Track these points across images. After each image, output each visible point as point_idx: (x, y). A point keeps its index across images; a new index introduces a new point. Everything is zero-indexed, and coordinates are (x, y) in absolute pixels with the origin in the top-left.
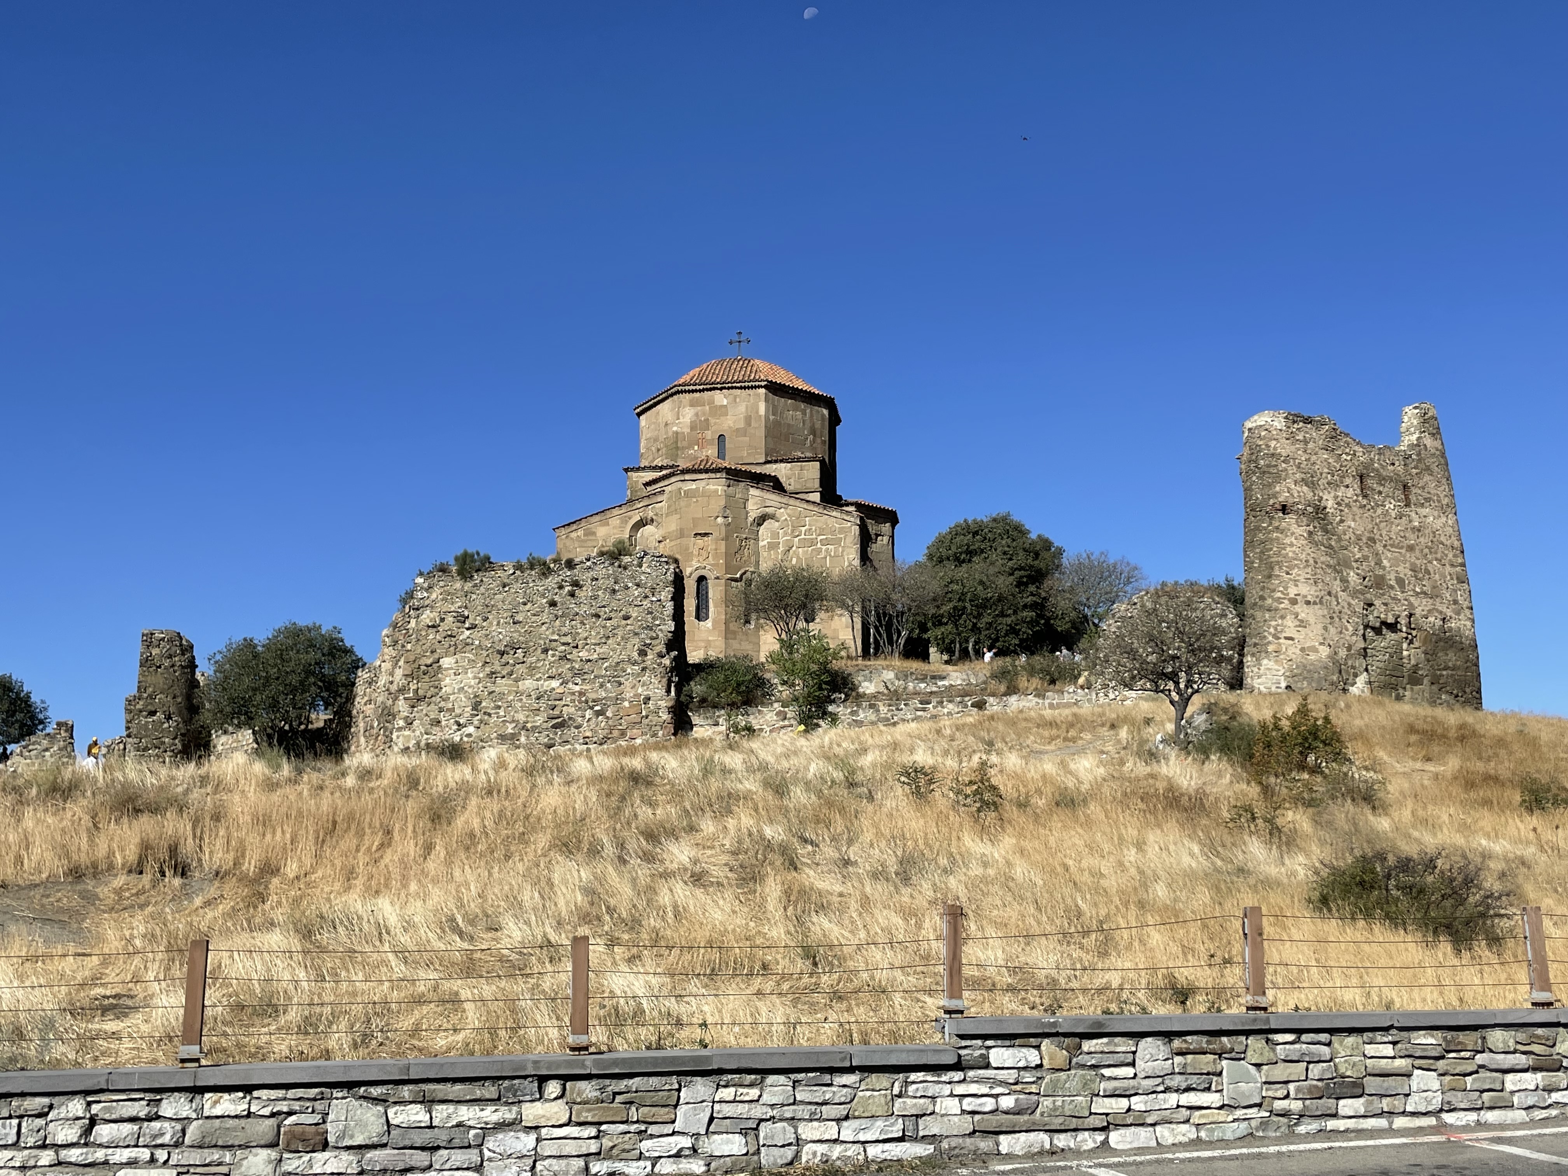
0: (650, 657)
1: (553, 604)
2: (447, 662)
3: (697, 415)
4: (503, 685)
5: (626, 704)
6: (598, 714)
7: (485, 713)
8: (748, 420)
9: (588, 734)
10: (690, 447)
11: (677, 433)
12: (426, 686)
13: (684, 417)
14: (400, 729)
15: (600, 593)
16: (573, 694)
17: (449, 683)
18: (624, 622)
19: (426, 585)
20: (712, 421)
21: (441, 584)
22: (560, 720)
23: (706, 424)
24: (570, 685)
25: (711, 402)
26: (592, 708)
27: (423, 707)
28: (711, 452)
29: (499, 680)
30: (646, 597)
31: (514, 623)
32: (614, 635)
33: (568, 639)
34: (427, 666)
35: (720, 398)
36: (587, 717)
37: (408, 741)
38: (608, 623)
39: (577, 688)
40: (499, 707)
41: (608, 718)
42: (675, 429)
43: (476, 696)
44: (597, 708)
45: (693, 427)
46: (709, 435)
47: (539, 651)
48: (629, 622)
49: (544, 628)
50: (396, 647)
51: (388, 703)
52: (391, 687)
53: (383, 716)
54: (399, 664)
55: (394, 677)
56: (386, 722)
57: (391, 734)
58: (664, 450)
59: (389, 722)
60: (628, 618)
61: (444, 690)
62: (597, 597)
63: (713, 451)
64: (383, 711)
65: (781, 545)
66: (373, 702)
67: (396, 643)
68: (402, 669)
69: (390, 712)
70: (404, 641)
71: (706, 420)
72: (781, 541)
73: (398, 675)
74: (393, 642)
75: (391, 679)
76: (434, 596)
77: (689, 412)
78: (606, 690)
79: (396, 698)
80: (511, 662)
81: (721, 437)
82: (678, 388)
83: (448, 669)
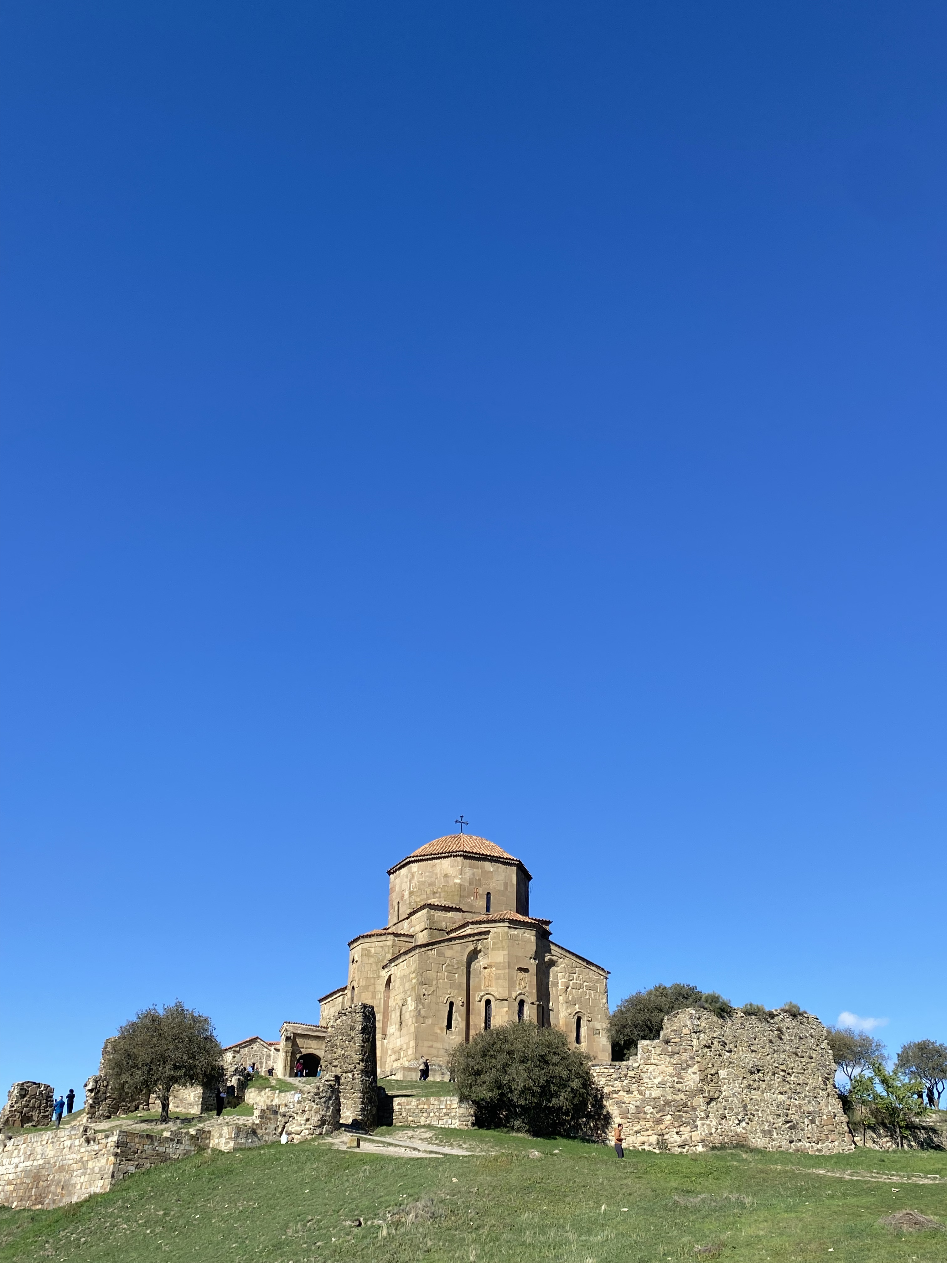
0: (828, 1086)
1: (771, 1041)
2: (723, 1073)
3: (474, 874)
4: (756, 1095)
5: (825, 1117)
6: (812, 1122)
7: (751, 1114)
8: (506, 885)
9: (809, 1136)
10: (468, 897)
11: (460, 885)
12: (713, 1089)
13: (465, 873)
14: (702, 1119)
15: (793, 1038)
16: (796, 1106)
17: (726, 1091)
18: (810, 1060)
19: (697, 1016)
20: (483, 882)
21: (706, 1016)
22: (791, 1124)
23: (479, 883)
24: (793, 1100)
25: (482, 868)
26: (807, 1117)
27: (713, 1104)
28: (481, 903)
29: (753, 1092)
30: (817, 1045)
31: (752, 1051)
32: (808, 1068)
33: (784, 1067)
34: (712, 1075)
35: (488, 866)
36: (806, 1123)
37: (711, 1129)
38: (803, 1060)
39: (797, 1102)
40: (758, 1110)
41: (817, 1125)
42: (458, 881)
43: (743, 1101)
44: (810, 1118)
45: (470, 883)
46: (480, 890)
47: (770, 1074)
48: (813, 1060)
49: (768, 1057)
50: (675, 1057)
51: (677, 1098)
52: (678, 1086)
53: (670, 1106)
54: (690, 1070)
55: (683, 1079)
56: (679, 1111)
57: (694, 1121)
58: (442, 894)
59: (686, 1112)
60: (811, 1058)
61: (724, 1093)
62: (792, 1041)
63: (484, 903)
64: (667, 1103)
65: (560, 985)
66: (635, 1093)
67: (674, 1053)
68: (697, 1075)
69: (686, 1105)
70: (692, 1054)
71: (480, 880)
72: (560, 982)
73: (692, 1078)
74: (664, 1052)
75: (676, 1079)
76: (703, 1024)
77: (468, 872)
78: (813, 1106)
79: (695, 1095)
80: (757, 1079)
81: (489, 894)
82: (462, 853)
83: (723, 1079)
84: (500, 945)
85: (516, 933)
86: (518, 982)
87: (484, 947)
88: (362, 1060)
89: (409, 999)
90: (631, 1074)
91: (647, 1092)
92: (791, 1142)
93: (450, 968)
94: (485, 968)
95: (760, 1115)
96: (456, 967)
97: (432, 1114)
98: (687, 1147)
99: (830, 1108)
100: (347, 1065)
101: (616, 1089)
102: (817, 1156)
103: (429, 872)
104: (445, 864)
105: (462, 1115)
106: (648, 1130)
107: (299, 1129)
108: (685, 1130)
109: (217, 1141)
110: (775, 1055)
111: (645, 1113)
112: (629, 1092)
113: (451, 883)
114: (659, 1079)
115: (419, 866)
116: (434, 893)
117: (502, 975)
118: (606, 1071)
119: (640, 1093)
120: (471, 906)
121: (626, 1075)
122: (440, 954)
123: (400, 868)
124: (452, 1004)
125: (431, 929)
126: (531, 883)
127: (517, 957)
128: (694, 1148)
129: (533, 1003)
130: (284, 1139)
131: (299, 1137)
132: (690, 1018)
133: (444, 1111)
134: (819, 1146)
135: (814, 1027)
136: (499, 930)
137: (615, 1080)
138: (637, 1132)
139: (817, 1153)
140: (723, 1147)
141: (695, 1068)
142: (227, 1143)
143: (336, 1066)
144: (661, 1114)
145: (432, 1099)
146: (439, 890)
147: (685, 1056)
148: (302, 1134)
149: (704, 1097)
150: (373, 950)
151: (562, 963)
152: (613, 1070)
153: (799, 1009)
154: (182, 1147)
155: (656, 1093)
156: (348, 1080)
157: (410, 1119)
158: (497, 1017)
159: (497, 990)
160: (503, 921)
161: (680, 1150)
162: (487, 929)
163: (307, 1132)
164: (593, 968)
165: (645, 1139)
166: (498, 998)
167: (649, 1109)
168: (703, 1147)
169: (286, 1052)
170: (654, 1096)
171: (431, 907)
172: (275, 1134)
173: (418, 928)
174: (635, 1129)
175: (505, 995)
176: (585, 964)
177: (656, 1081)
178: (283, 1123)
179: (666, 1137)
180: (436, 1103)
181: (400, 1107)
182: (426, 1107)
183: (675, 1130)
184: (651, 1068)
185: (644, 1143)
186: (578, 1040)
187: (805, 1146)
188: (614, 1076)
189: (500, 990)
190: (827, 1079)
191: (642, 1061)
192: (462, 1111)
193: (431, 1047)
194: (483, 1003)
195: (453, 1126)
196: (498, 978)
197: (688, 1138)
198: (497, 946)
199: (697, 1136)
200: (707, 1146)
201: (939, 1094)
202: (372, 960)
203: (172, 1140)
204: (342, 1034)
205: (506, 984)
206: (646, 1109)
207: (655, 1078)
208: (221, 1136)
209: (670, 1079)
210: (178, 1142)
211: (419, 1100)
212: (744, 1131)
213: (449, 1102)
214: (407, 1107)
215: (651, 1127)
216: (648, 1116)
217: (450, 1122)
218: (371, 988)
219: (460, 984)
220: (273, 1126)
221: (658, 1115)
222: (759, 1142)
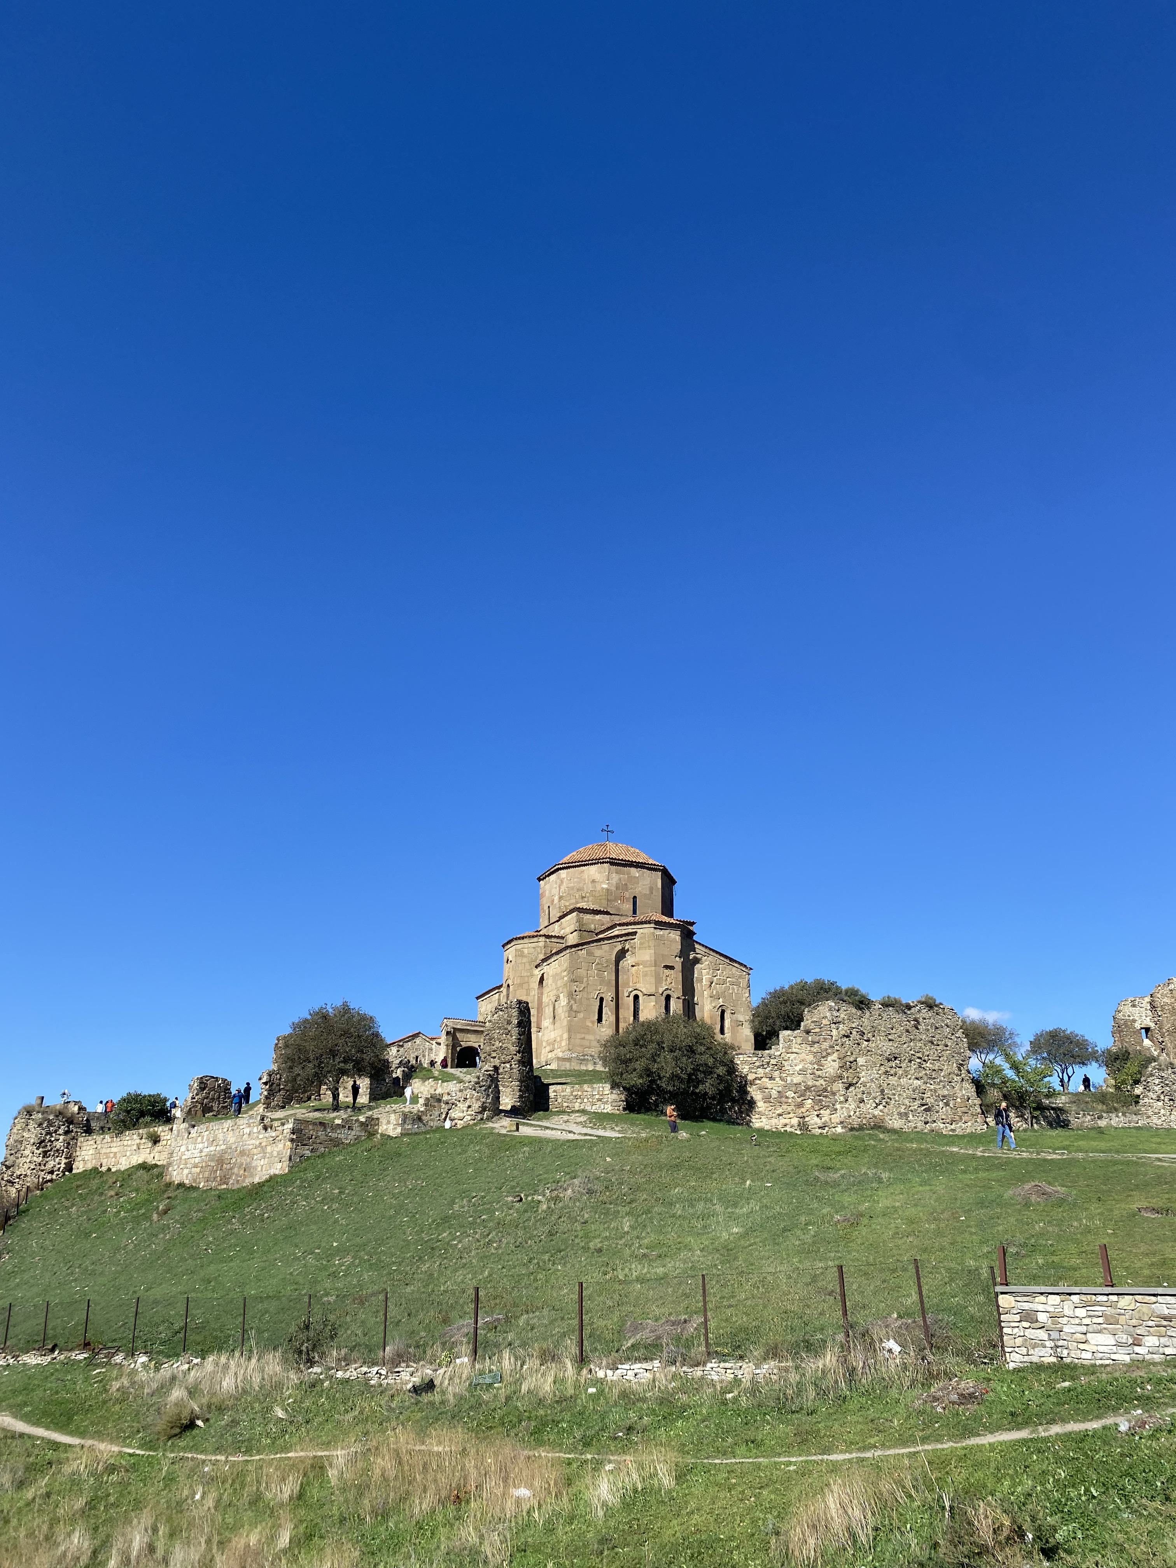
0: (963, 1072)
1: (907, 1031)
2: (861, 1061)
3: (620, 879)
4: (893, 1080)
5: (959, 1100)
6: (947, 1104)
7: (888, 1098)
8: (651, 889)
9: (943, 1117)
10: (615, 900)
11: (608, 890)
12: (851, 1075)
13: (612, 879)
14: (841, 1102)
15: (929, 1027)
16: (931, 1090)
17: (864, 1077)
18: (945, 1048)
19: (837, 1008)
20: (630, 886)
21: (845, 1008)
22: (927, 1106)
23: (625, 887)
24: (928, 1085)
25: (629, 873)
26: (942, 1100)
27: (851, 1089)
28: (628, 907)
29: (890, 1077)
30: (953, 1034)
31: (890, 1040)
32: (943, 1056)
33: (920, 1055)
34: (851, 1062)
35: (635, 872)
36: (941, 1106)
37: (850, 1112)
38: (938, 1048)
39: (932, 1087)
40: (894, 1095)
41: (951, 1108)
42: (605, 886)
43: (881, 1086)
44: (945, 1101)
45: (617, 888)
46: (627, 895)
47: (907, 1061)
48: (948, 1048)
49: (905, 1046)
50: (815, 1046)
51: (818, 1083)
52: (819, 1073)
53: (811, 1092)
54: (829, 1058)
55: (823, 1066)
56: (819, 1096)
57: (834, 1105)
58: (590, 899)
59: (826, 1097)
60: (947, 1046)
61: (862, 1079)
62: (928, 1030)
63: (630, 906)
64: (808, 1088)
65: (704, 980)
66: (777, 1079)
67: (814, 1043)
68: (837, 1063)
69: (825, 1090)
70: (832, 1043)
71: (626, 884)
72: (704, 978)
73: (831, 1065)
74: (805, 1041)
75: (816, 1067)
76: (842, 1016)
77: (615, 878)
78: (947, 1090)
79: (834, 1081)
80: (894, 1065)
81: (635, 897)
82: (608, 860)
83: (861, 1066)
84: (646, 945)
85: (661, 933)
86: (664, 978)
87: (632, 947)
88: (519, 1052)
89: (561, 995)
90: (773, 1062)
91: (789, 1078)
92: (926, 1123)
93: (599, 966)
94: (633, 966)
95: (897, 1099)
96: (605, 965)
97: (585, 1100)
98: (827, 1129)
99: (964, 1092)
100: (504, 1056)
101: (759, 1076)
102: (951, 1136)
103: (578, 878)
104: (593, 871)
105: (615, 1101)
106: (789, 1113)
107: (461, 1115)
108: (825, 1113)
109: (385, 1127)
110: (912, 1044)
111: (787, 1097)
112: (771, 1078)
113: (598, 888)
114: (800, 1067)
115: (567, 874)
116: (583, 897)
117: (649, 973)
118: (749, 1059)
119: (781, 1079)
120: (619, 909)
121: (768, 1063)
122: (590, 954)
123: (549, 875)
124: (602, 1000)
125: (580, 930)
126: (675, 887)
127: (663, 955)
128: (834, 1130)
129: (678, 998)
130: (448, 1125)
131: (462, 1122)
132: (829, 1010)
133: (597, 1097)
134: (953, 1127)
135: (950, 1017)
136: (645, 931)
137: (758, 1067)
138: (779, 1115)
139: (951, 1133)
140: (861, 1128)
141: (835, 1056)
142: (395, 1129)
143: (494, 1058)
144: (802, 1098)
145: (586, 1087)
146: (588, 895)
147: (825, 1045)
148: (465, 1120)
149: (842, 1083)
150: (526, 951)
151: (706, 961)
152: (756, 1059)
153: (935, 1000)
154: (353, 1133)
155: (797, 1079)
156: (506, 1070)
157: (565, 1104)
158: (645, 1011)
159: (645, 986)
160: (649, 922)
161: (820, 1131)
162: (634, 930)
163: (469, 1118)
164: (736, 965)
165: (787, 1121)
166: (646, 993)
167: (790, 1094)
168: (842, 1128)
169: (447, 1045)
170: (795, 1082)
171: (581, 910)
172: (439, 1120)
173: (568, 930)
174: (778, 1112)
175: (653, 991)
176: (728, 961)
177: (798, 1068)
178: (446, 1110)
179: (807, 1119)
180: (589, 1089)
181: (555, 1094)
182: (580, 1093)
183: (816, 1113)
184: (792, 1056)
185: (786, 1125)
186: (722, 1032)
187: (939, 1126)
188: (757, 1064)
189: (647, 986)
190: (961, 1065)
191: (784, 1050)
192: (614, 1096)
193: (584, 1038)
194: (631, 998)
195: (605, 1111)
196: (645, 975)
197: (828, 1120)
198: (644, 946)
199: (836, 1118)
200: (845, 1127)
201: (1069, 1077)
202: (525, 960)
203: (343, 1127)
204: (499, 1028)
205: (653, 980)
206: (787, 1094)
207: (796, 1066)
208: (389, 1122)
209: (811, 1067)
210: (349, 1128)
211: (573, 1087)
212: (881, 1114)
213: (601, 1089)
214: (562, 1094)
215: (792, 1110)
216: (790, 1101)
217: (603, 1107)
218: (525, 986)
219: (609, 981)
220: (437, 1113)
221: (799, 1100)
222: (896, 1123)
